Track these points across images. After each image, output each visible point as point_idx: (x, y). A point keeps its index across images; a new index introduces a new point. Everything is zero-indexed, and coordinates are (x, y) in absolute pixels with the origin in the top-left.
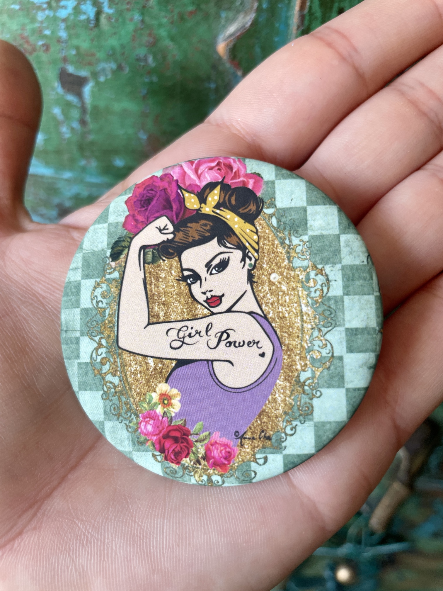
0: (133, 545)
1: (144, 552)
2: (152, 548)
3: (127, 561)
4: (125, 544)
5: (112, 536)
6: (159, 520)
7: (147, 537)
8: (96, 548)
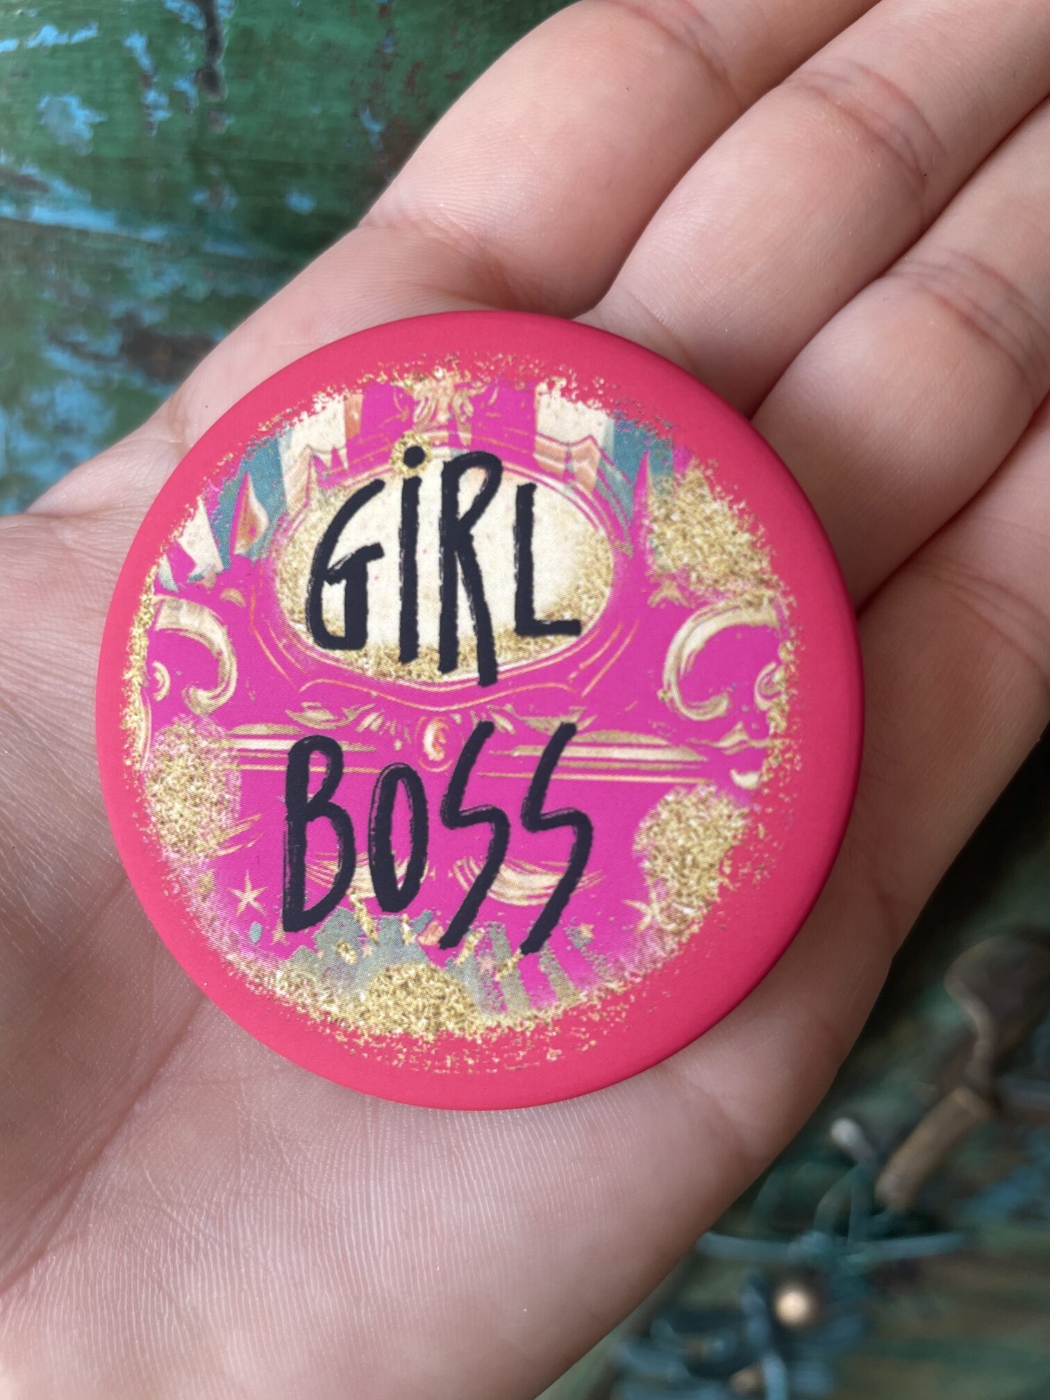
0: (305, 1246)
1: (330, 1259)
2: (347, 1248)
3: (295, 1285)
4: (285, 1246)
5: (253, 1233)
6: (357, 1183)
7: (333, 1225)
8: (219, 1265)
